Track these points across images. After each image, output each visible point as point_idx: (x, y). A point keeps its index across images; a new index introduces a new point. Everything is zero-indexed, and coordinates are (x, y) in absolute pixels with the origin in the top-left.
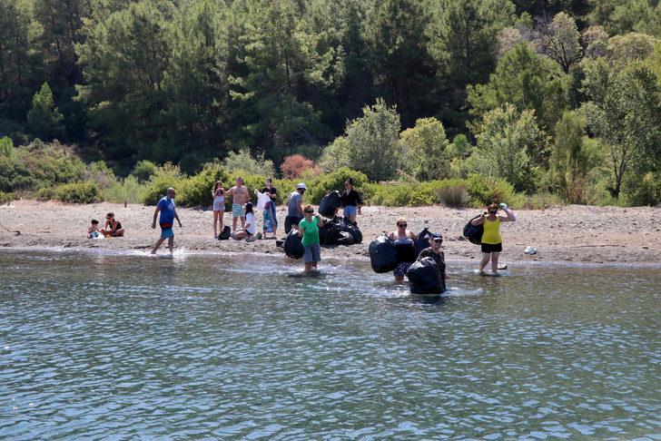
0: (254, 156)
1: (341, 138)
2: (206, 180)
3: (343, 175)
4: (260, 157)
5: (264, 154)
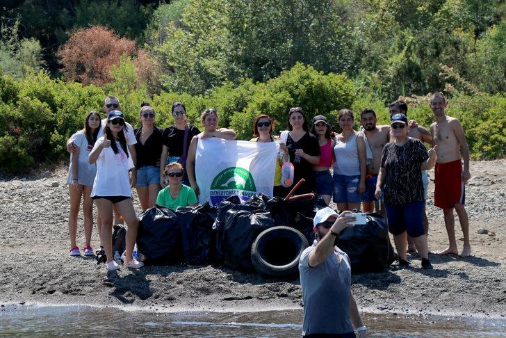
3: (307, 82)
4: (9, 30)
5: (17, 23)
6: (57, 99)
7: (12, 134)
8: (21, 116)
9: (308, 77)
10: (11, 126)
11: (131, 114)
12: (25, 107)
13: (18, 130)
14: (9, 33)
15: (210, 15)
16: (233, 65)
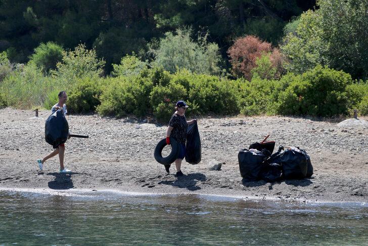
0: (194, 38)
1: (309, 12)
2: (142, 83)
3: (320, 75)
4: (202, 39)
5: (207, 35)
6: (191, 84)
7: (165, 102)
8: (171, 92)
9: (320, 73)
10: (165, 98)
11: (229, 92)
12: (172, 88)
13: (168, 100)
14: (202, 40)
15: (313, 29)
16: (323, 57)
